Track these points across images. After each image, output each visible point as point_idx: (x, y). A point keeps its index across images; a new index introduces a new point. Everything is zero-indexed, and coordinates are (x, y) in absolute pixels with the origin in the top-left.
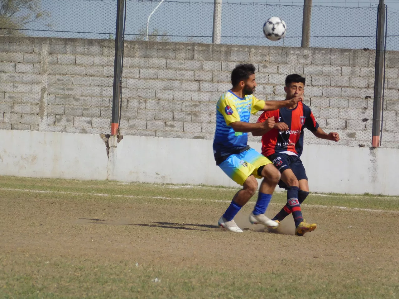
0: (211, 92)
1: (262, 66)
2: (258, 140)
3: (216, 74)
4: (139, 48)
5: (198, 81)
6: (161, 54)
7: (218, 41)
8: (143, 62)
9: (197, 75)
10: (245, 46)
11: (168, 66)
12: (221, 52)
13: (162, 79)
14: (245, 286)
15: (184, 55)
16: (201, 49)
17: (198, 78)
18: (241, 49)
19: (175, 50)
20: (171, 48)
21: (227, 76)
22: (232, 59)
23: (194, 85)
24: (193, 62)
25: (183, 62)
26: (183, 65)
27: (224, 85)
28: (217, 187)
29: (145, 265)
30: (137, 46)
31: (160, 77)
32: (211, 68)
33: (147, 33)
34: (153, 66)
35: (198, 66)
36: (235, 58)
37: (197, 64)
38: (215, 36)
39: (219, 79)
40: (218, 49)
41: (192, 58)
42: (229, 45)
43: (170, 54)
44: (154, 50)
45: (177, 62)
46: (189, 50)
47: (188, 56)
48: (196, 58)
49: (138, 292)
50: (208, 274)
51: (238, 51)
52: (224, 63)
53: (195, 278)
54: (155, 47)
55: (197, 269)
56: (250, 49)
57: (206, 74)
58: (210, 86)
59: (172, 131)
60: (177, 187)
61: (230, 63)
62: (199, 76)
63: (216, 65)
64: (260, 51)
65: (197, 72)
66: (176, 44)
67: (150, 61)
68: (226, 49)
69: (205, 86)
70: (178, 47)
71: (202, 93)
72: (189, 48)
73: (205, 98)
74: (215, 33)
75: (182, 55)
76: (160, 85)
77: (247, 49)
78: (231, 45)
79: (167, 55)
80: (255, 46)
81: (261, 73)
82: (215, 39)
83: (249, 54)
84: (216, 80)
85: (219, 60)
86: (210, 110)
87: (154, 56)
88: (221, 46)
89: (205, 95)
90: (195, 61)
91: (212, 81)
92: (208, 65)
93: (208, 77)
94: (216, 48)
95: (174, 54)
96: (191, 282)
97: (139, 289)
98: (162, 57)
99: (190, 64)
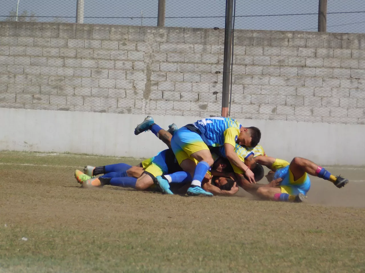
0: (74, 68)
1: (122, 44)
2: (119, 111)
3: (79, 51)
4: (9, 28)
5: (63, 58)
6: (29, 32)
7: (82, 21)
8: (12, 41)
9: (62, 52)
10: (105, 25)
11: (35, 44)
12: (83, 31)
13: (30, 56)
14: (104, 244)
15: (50, 33)
16: (65, 28)
17: (62, 55)
18: (102, 28)
19: (42, 29)
20: (37, 27)
21: (90, 53)
22: (95, 38)
23: (59, 61)
24: (58, 40)
25: (49, 40)
26: (49, 43)
27: (87, 61)
28: (80, 154)
29: (12, 225)
30: (7, 26)
31: (28, 53)
32: (75, 45)
33: (17, 14)
34: (21, 44)
35: (63, 43)
36: (97, 36)
37: (62, 42)
38: (79, 16)
39: (82, 55)
40: (81, 28)
41: (57, 36)
42: (91, 25)
43: (37, 33)
44: (23, 30)
45: (43, 40)
46: (55, 29)
47: (53, 35)
48: (60, 36)
49: (6, 249)
50: (70, 233)
51: (99, 30)
52: (86, 41)
53: (58, 237)
54: (24, 26)
55: (61, 229)
56: (110, 28)
57: (69, 51)
58: (74, 62)
59: (39, 103)
60: (43, 155)
61: (92, 41)
62: (63, 53)
63: (80, 43)
64: (120, 30)
65: (62, 49)
66: (42, 24)
67: (19, 39)
68: (88, 28)
69: (69, 62)
70: (44, 26)
71: (66, 69)
72: (55, 27)
73: (69, 73)
74: (79, 13)
75: (48, 34)
76: (28, 62)
77: (107, 28)
78: (93, 24)
79: (34, 34)
80: (115, 26)
81: (121, 50)
82: (79, 19)
83: (110, 33)
84: (79, 56)
85: (82, 38)
86: (74, 84)
87: (21, 35)
88: (83, 25)
89: (69, 70)
90: (60, 39)
91: (76, 57)
92: (72, 43)
93: (72, 54)
94: (79, 27)
95: (41, 33)
96: (54, 241)
97: (7, 247)
98: (30, 36)
99: (55, 42)
